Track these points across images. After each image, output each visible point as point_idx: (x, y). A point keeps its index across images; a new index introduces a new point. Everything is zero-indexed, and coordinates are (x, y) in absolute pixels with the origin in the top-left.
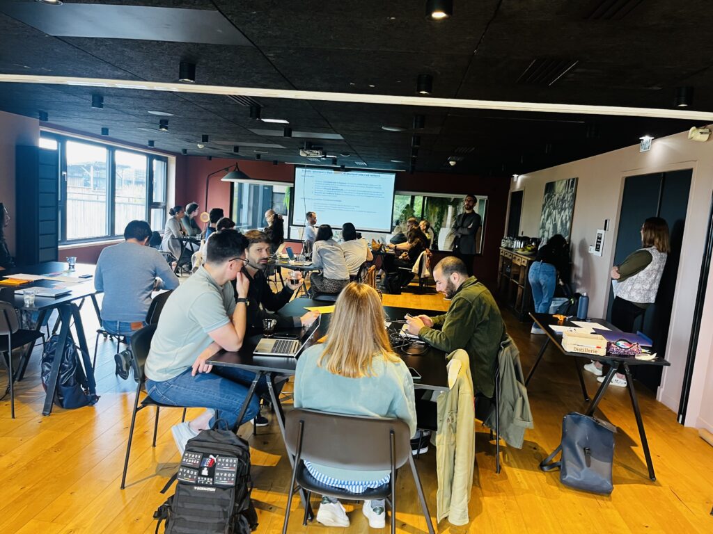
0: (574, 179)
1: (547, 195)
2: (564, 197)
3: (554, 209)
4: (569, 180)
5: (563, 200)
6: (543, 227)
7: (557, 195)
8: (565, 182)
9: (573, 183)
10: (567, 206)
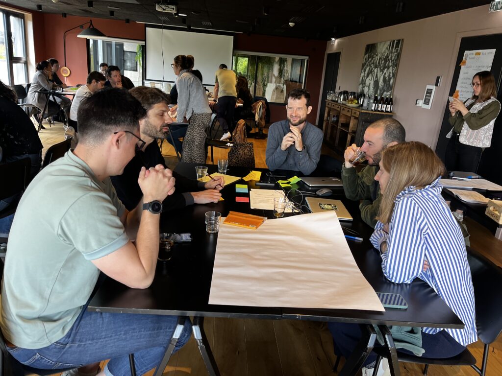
0: (399, 41)
1: (367, 55)
2: (387, 57)
3: (376, 67)
4: (394, 41)
5: (386, 59)
6: (363, 82)
7: (379, 55)
8: (389, 43)
9: (398, 43)
10: (390, 64)
